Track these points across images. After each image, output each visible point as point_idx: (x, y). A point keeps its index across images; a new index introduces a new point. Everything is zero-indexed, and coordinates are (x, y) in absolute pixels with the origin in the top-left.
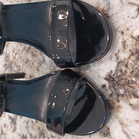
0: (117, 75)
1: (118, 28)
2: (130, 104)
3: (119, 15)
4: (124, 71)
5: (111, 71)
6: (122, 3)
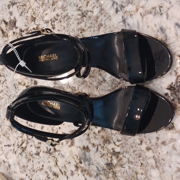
0: (177, 85)
1: (175, 52)
3: (175, 44)
5: (172, 83)
6: (177, 36)
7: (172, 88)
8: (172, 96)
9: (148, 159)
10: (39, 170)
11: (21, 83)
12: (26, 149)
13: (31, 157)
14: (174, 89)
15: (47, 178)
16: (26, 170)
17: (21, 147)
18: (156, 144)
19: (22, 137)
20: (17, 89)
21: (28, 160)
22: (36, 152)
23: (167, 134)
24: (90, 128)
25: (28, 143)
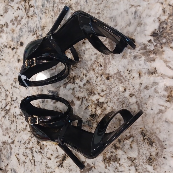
0: (160, 31)
2: (171, 47)
4: (165, 27)
5: (155, 30)
7: (155, 35)
8: (154, 42)
9: (131, 105)
10: (22, 130)
11: (6, 46)
12: (10, 111)
13: (14, 118)
14: (157, 34)
15: (30, 137)
16: (9, 132)
17: (4, 110)
18: (139, 90)
19: (6, 100)
20: (3, 52)
21: (11, 122)
22: (20, 113)
23: (150, 79)
24: (76, 82)
25: (12, 105)
